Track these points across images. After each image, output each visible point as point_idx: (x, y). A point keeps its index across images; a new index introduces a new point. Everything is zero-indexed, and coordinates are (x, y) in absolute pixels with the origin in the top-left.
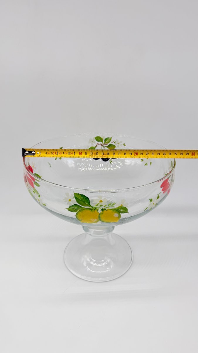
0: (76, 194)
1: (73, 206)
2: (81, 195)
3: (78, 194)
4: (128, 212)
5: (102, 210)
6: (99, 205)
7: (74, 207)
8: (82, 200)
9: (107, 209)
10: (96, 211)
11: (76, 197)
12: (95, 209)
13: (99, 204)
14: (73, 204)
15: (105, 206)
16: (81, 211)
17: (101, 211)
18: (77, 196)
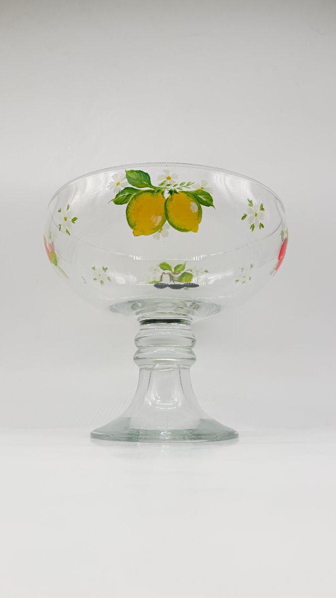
0: (129, 171)
1: (122, 192)
2: (136, 171)
3: (132, 171)
4: (213, 206)
5: (171, 192)
6: (165, 184)
7: (125, 193)
8: (137, 179)
9: (178, 191)
10: (160, 194)
11: (128, 177)
12: (158, 191)
13: (165, 182)
14: (123, 189)
15: (175, 186)
16: (135, 197)
17: (169, 195)
18: (131, 175)
